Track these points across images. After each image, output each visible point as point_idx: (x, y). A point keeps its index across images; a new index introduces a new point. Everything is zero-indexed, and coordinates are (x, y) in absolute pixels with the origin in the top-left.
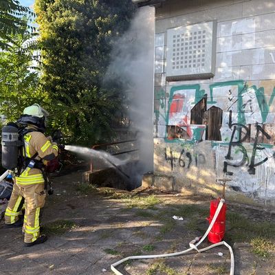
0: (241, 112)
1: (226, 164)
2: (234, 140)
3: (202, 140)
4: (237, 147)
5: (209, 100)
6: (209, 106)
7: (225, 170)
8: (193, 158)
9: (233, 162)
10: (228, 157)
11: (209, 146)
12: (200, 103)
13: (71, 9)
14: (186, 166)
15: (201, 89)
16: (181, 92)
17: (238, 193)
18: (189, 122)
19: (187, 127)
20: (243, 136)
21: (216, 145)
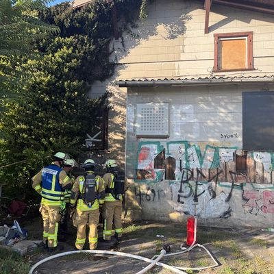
0: (188, 161)
1: (179, 196)
2: (184, 179)
3: (162, 180)
4: (186, 184)
5: (166, 152)
6: (167, 156)
7: (179, 201)
8: (157, 193)
9: (183, 194)
10: (180, 191)
11: (167, 184)
12: (160, 154)
13: (44, 71)
14: (152, 199)
15: (161, 145)
16: (147, 146)
17: (188, 216)
18: (153, 167)
19: (152, 170)
20: (189, 176)
21: (172, 183)
